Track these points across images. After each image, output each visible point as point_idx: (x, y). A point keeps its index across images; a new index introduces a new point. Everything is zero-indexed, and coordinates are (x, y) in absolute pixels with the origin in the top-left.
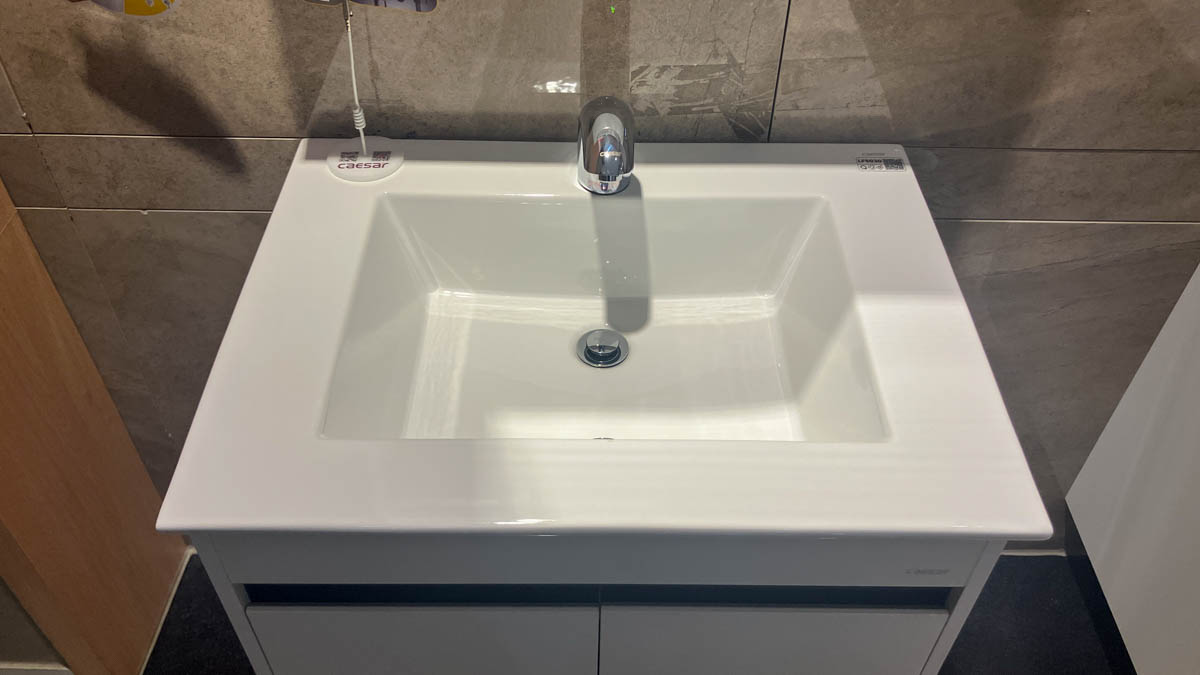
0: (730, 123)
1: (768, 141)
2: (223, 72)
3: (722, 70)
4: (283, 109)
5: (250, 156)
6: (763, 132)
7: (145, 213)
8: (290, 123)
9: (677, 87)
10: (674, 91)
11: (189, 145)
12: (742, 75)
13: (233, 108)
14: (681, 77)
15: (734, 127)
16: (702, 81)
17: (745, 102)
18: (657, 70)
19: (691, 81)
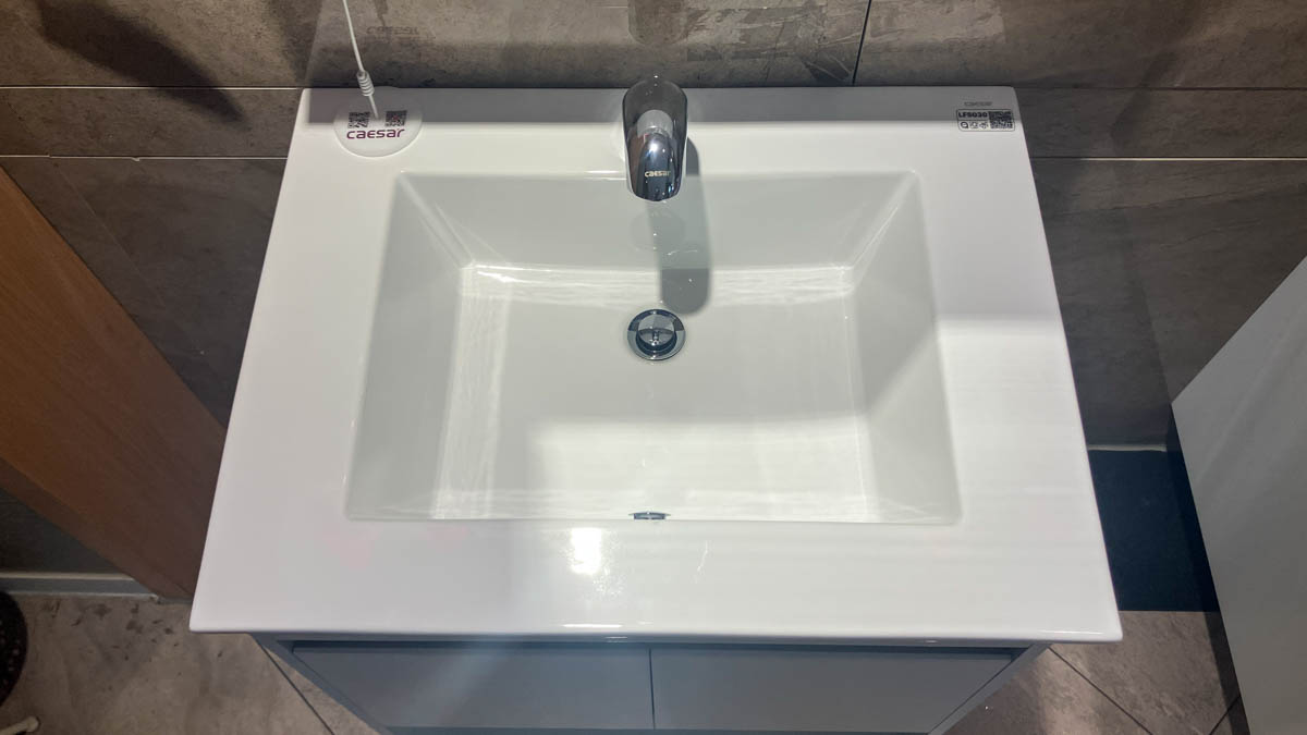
0: (808, 66)
1: (853, 84)
2: (200, 23)
3: (799, 13)
4: (277, 60)
5: (247, 106)
6: (847, 75)
7: (138, 160)
8: (287, 72)
9: (742, 31)
10: (739, 35)
11: (174, 95)
12: (823, 18)
13: (218, 59)
14: (747, 20)
15: (813, 70)
16: (773, 24)
17: (826, 44)
18: (718, 14)
19: (760, 25)
